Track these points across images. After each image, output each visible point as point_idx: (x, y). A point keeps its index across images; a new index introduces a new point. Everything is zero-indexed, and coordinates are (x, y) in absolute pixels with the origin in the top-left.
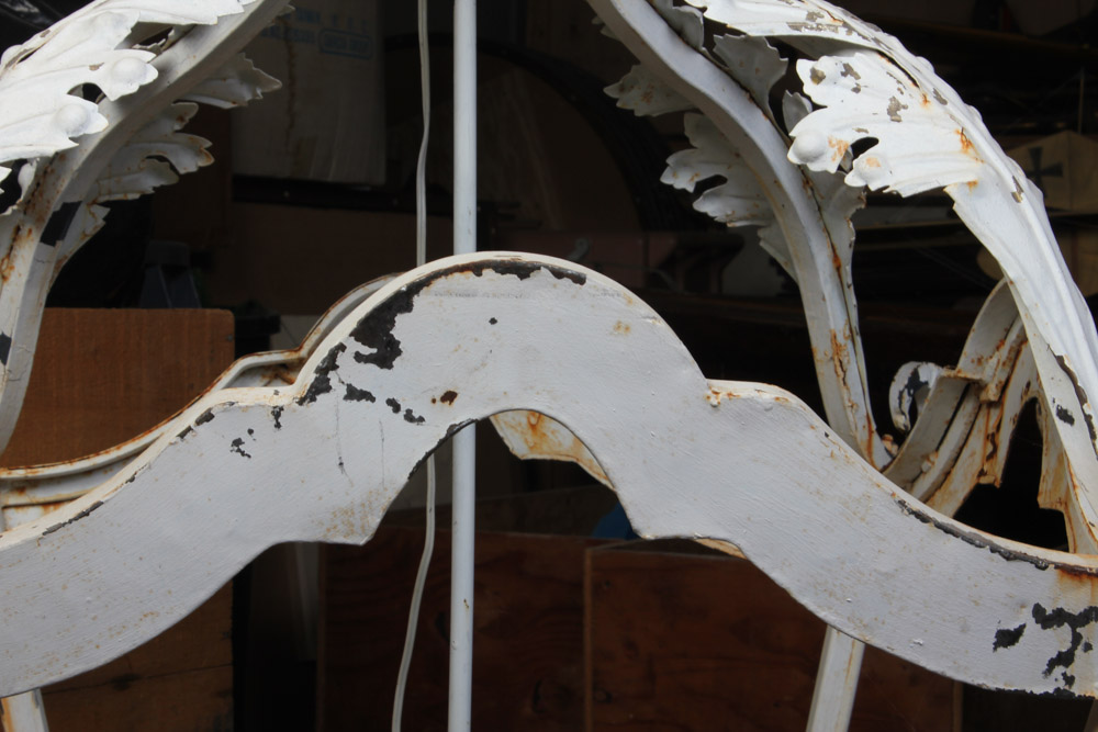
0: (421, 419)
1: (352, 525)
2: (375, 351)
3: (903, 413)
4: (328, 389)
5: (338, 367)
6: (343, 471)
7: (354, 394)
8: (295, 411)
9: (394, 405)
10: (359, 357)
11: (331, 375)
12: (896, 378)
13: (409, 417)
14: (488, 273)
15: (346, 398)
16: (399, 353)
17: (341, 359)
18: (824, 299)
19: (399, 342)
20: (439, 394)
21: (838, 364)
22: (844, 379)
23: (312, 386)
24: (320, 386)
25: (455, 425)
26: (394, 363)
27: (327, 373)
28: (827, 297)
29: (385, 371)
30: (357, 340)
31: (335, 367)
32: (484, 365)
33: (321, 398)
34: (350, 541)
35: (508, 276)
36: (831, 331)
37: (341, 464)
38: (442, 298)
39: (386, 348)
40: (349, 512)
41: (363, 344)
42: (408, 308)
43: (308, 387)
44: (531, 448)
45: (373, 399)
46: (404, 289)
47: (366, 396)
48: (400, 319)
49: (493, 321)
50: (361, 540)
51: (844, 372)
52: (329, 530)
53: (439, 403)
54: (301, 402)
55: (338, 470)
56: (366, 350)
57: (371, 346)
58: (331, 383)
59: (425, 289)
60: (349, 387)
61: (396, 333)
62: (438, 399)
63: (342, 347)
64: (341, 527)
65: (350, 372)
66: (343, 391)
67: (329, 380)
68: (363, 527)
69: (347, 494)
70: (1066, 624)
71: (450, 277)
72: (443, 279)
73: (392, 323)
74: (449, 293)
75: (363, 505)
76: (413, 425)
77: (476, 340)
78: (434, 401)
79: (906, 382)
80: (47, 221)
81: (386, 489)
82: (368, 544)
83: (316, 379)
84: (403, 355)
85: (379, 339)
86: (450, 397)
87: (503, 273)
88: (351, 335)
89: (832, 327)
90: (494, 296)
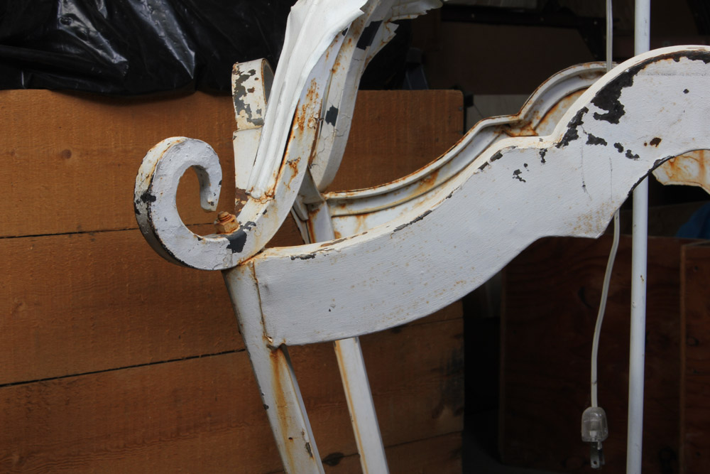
0: (637, 157)
1: (591, 226)
2: (607, 112)
4: (576, 137)
5: (583, 123)
6: (585, 190)
7: (593, 140)
8: (554, 151)
9: (619, 147)
10: (596, 116)
11: (578, 128)
13: (629, 155)
14: (683, 60)
15: (588, 143)
16: (623, 113)
17: (585, 118)
19: (623, 106)
20: (649, 140)
23: (566, 135)
24: (571, 135)
25: (660, 160)
26: (620, 120)
27: (576, 127)
29: (614, 125)
30: (595, 105)
31: (581, 123)
32: (679, 120)
33: (571, 143)
34: (589, 235)
35: (697, 61)
37: (584, 186)
38: (652, 77)
39: (614, 110)
40: (588, 217)
41: (600, 107)
42: (630, 83)
43: (563, 136)
44: (670, 177)
45: (605, 144)
46: (627, 71)
47: (601, 141)
48: (624, 91)
49: (686, 91)
50: (596, 235)
52: (575, 229)
53: (649, 146)
54: (559, 146)
55: (583, 190)
56: (601, 112)
57: (605, 109)
58: (578, 133)
59: (641, 70)
60: (590, 135)
61: (621, 100)
62: (648, 143)
63: (585, 110)
64: (583, 227)
65: (591, 126)
66: (586, 138)
67: (577, 131)
68: (597, 227)
69: (588, 205)
71: (658, 62)
72: (652, 65)
73: (619, 94)
74: (657, 73)
75: (598, 212)
76: (632, 160)
77: (675, 104)
78: (646, 144)
80: (361, 33)
81: (613, 202)
82: (601, 238)
83: (569, 131)
84: (626, 115)
85: (610, 105)
86: (656, 141)
87: (693, 60)
88: (592, 102)
90: (687, 74)
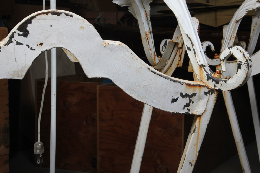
0: (35, 49)
1: (19, 75)
2: (23, 33)
3: (163, 51)
4: (12, 42)
5: (14, 37)
6: (16, 62)
7: (18, 43)
8: (4, 47)
9: (28, 46)
10: (19, 35)
11: (13, 39)
12: (162, 43)
13: (32, 49)
14: (50, 14)
15: (16, 44)
16: (29, 33)
17: (15, 35)
18: (143, 24)
19: (29, 31)
20: (39, 43)
21: (147, 39)
22: (148, 43)
24: (10, 42)
25: (43, 51)
26: (28, 36)
27: (11, 38)
28: (144, 24)
29: (26, 38)
30: (18, 30)
31: (13, 37)
32: (49, 36)
33: (10, 44)
34: (18, 78)
35: (55, 15)
36: (145, 31)
37: (16, 60)
38: (39, 20)
39: (26, 32)
40: (18, 71)
41: (20, 31)
42: (31, 23)
43: (7, 42)
44: (75, 59)
45: (23, 45)
46: (30, 18)
47: (21, 44)
48: (29, 25)
49: (51, 26)
50: (21, 78)
51: (149, 41)
52: (13, 76)
53: (39, 46)
54: (5, 45)
55: (15, 62)
57: (22, 32)
58: (13, 41)
59: (35, 18)
60: (17, 41)
61: (28, 29)
62: (39, 45)
63: (15, 32)
64: (16, 75)
65: (17, 38)
66: (16, 43)
67: (12, 40)
68: (21, 75)
69: (17, 67)
70: (188, 97)
71: (40, 15)
72: (39, 16)
73: (27, 26)
74: (40, 19)
75: (21, 70)
76: (33, 51)
77: (47, 30)
78: (38, 45)
79: (164, 44)
81: (26, 66)
82: (23, 79)
83: (9, 40)
84: (30, 34)
85: (24, 30)
86: (41, 44)
87: (53, 15)
88: (17, 29)
89: (146, 31)
90: (51, 20)
